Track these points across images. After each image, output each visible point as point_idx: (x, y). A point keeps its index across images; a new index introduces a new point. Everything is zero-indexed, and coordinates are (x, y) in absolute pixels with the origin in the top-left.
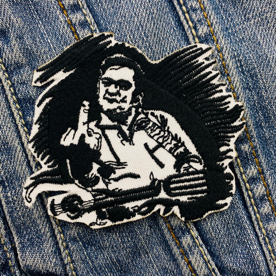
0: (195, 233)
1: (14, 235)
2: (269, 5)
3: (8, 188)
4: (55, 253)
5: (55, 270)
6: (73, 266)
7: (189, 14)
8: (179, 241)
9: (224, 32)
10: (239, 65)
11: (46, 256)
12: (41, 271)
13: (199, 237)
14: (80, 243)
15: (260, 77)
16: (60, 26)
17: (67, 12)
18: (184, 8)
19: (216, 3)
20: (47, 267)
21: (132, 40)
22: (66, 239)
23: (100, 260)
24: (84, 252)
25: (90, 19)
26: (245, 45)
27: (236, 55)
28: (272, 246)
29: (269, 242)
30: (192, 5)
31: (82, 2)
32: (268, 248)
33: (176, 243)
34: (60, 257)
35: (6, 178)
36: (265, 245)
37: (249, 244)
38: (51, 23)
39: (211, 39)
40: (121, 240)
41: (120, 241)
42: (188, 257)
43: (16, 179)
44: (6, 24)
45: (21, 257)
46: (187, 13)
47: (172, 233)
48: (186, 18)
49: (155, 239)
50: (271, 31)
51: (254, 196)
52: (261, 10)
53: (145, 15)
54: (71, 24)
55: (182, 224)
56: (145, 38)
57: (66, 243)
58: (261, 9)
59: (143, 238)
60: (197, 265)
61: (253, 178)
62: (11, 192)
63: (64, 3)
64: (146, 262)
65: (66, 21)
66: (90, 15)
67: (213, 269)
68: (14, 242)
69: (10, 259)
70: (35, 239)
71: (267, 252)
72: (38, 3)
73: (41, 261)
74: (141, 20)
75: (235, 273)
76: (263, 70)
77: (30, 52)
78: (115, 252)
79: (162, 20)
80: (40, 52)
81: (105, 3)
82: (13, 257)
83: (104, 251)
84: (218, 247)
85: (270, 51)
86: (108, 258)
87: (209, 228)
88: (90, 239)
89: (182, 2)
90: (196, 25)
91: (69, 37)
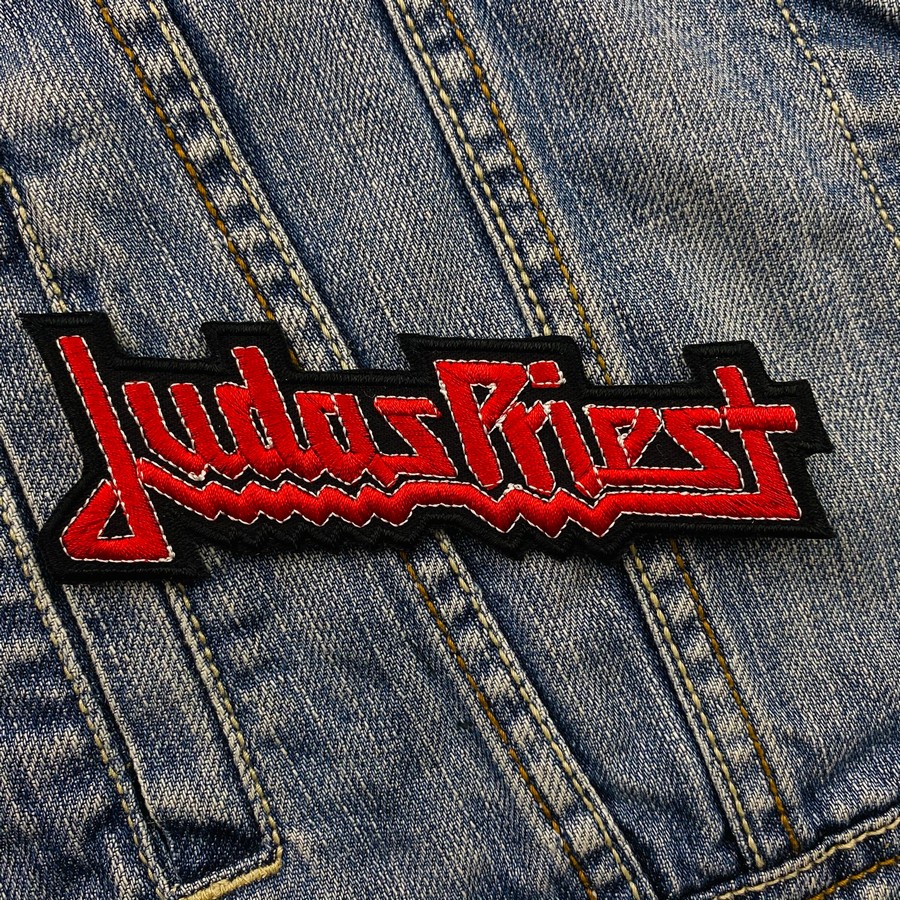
0: (539, 711)
1: (128, 743)
2: (689, 188)
3: (107, 636)
4: (226, 777)
5: (229, 816)
6: (268, 803)
7: (504, 218)
8: (506, 732)
9: (585, 255)
10: (624, 327)
11: (206, 785)
12: (196, 819)
13: (549, 719)
14: (283, 750)
15: (672, 352)
16: (211, 258)
17: (225, 223)
18: (493, 204)
19: (567, 186)
20: (210, 811)
21: (379, 286)
22: (249, 743)
23: (330, 788)
24: (291, 770)
25: (279, 237)
26: (638, 279)
27: (616, 304)
28: (715, 731)
29: (708, 722)
30: (511, 198)
31: (259, 201)
32: (706, 738)
33: (499, 735)
34: (237, 786)
35: (102, 614)
36: (699, 728)
37: (660, 729)
38: (190, 250)
39: (558, 273)
40: (376, 737)
41: (374, 739)
42: (528, 768)
43: (126, 612)
44: (87, 259)
45: (148, 791)
46: (500, 216)
47: (489, 714)
48: (498, 228)
49: (453, 731)
50: (696, 243)
51: (669, 619)
52: (669, 199)
53: (407, 226)
54: (235, 253)
55: (510, 691)
56: (408, 280)
57: (251, 752)
58: (671, 197)
59: (425, 730)
60: (547, 783)
61: (666, 582)
62: (117, 645)
63: (218, 204)
64: (435, 786)
65: (224, 246)
66: (280, 228)
67: (586, 790)
68: (129, 757)
69: (124, 796)
70: (178, 749)
71: (704, 746)
72: (157, 206)
73: (194, 798)
74: (398, 238)
75: (635, 797)
76: (679, 336)
77: (146, 321)
78: (363, 765)
79: (446, 234)
80: (171, 322)
81: (312, 196)
82: (131, 791)
83: (338, 767)
84: (594, 740)
85: (692, 291)
86: (346, 782)
87: (572, 697)
88: (304, 740)
89: (487, 190)
90: (521, 242)
91: (233, 283)
